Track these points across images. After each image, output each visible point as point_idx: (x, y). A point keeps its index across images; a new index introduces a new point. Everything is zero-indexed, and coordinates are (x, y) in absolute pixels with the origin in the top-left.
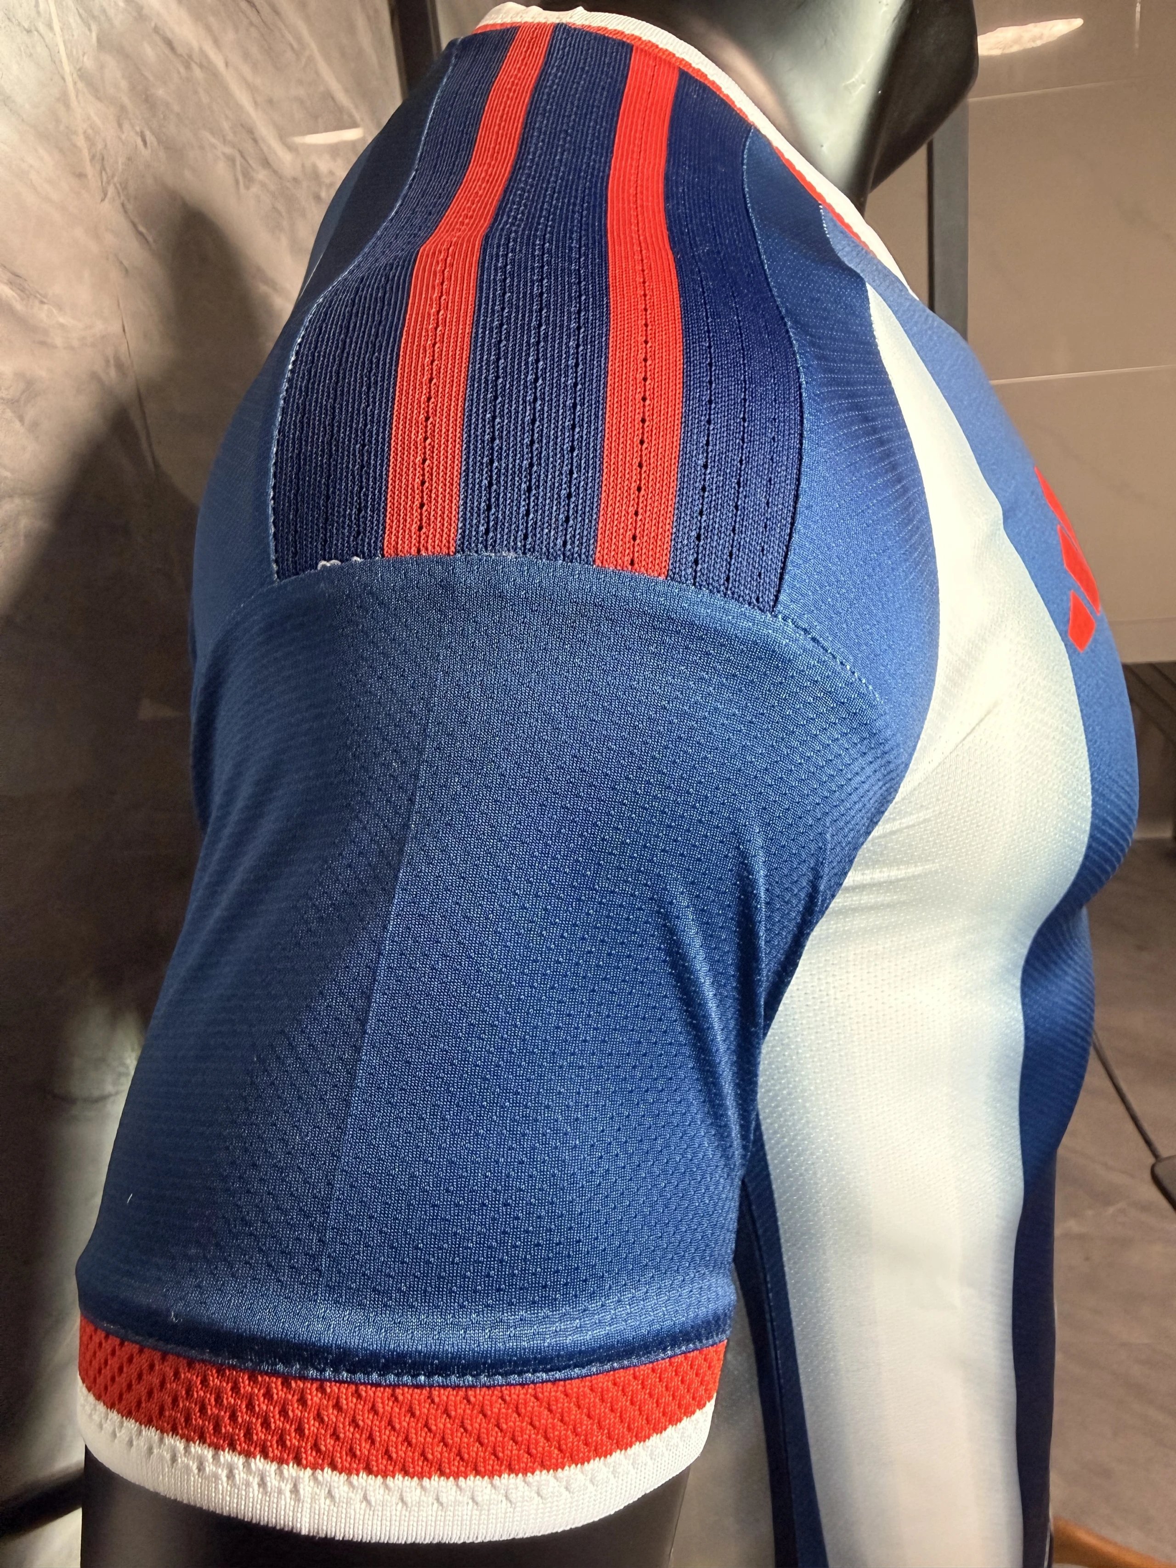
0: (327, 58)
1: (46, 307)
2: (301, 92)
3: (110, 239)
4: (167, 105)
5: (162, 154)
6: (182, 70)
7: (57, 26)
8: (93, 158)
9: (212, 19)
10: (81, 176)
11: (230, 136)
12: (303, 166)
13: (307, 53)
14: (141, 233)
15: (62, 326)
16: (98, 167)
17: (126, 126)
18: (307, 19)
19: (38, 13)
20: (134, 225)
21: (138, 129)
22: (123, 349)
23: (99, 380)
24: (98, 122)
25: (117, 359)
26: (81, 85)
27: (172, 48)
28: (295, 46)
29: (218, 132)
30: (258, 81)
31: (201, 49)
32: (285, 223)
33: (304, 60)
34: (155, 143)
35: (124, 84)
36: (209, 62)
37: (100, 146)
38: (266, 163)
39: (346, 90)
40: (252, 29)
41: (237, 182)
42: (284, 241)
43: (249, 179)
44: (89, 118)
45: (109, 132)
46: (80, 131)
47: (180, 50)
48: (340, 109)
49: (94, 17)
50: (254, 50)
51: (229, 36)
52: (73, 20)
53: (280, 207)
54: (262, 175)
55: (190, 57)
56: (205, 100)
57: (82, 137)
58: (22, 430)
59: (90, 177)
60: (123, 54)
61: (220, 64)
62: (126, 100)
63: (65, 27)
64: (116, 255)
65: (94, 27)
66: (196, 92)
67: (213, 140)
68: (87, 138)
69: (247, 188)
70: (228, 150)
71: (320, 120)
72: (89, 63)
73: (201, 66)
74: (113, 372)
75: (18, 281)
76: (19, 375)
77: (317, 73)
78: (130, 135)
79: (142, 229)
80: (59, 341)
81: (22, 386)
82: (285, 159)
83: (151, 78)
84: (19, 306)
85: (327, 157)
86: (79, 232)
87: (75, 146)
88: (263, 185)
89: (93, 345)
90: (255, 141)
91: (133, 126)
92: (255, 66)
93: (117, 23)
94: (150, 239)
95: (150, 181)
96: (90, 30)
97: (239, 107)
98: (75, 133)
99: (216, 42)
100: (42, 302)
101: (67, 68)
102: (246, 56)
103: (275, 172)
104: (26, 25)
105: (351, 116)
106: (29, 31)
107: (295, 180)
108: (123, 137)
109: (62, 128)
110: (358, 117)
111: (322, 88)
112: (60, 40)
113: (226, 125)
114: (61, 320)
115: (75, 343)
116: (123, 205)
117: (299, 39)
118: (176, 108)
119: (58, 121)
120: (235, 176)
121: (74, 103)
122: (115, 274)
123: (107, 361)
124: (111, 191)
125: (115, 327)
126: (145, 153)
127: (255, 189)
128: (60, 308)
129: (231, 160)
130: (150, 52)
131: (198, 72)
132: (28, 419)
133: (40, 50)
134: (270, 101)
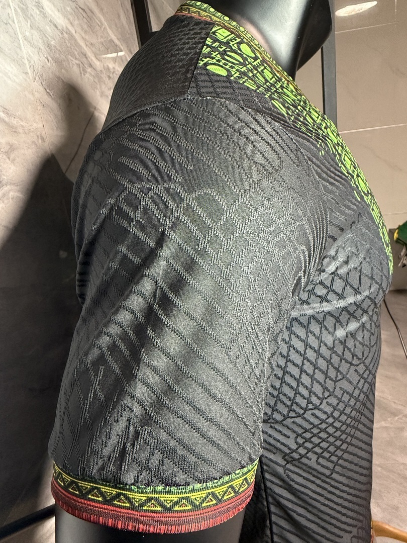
0: (110, 28)
1: (16, 119)
2: (102, 40)
3: (37, 94)
4: (55, 47)
5: (54, 64)
6: (60, 35)
7: (16, 21)
8: (30, 67)
9: (70, 16)
10: (27, 73)
11: (78, 57)
12: (104, 66)
13: (103, 27)
14: (48, 92)
15: (22, 125)
16: (32, 70)
17: (41, 55)
18: (104, 15)
19: (9, 17)
20: (46, 90)
21: (46, 56)
22: (44, 133)
23: (36, 144)
24: (32, 55)
25: (41, 136)
26: (25, 42)
27: (57, 27)
28: (99, 23)
29: (73, 55)
30: (87, 37)
31: (66, 27)
32: (98, 87)
33: (103, 29)
34: (52, 61)
35: (40, 41)
36: (69, 31)
37: (32, 63)
38: (91, 66)
39: (118, 39)
40: (84, 19)
41: (81, 73)
42: (98, 92)
43: (85, 72)
44: (28, 52)
45: (36, 58)
46: (26, 58)
47: (59, 28)
48: (116, 46)
49: (29, 18)
50: (85, 27)
51: (76, 22)
52: (21, 19)
53: (97, 81)
54: (89, 70)
55: (63, 30)
56: (69, 45)
57: (26, 60)
58: (9, 162)
59: (29, 73)
60: (39, 29)
61: (73, 32)
62: (41, 47)
63: (19, 22)
64: (39, 100)
65: (29, 21)
66: (65, 42)
67: (72, 58)
68: (28, 60)
69: (85, 75)
70: (77, 62)
71: (109, 50)
72: (27, 34)
73: (67, 33)
74: (40, 141)
75: (7, 111)
76: (8, 143)
77: (108, 33)
78: (43, 58)
79: (48, 91)
80: (21, 131)
81: (9, 147)
82: (98, 64)
83: (49, 38)
84: (7, 119)
85: (112, 62)
86: (26, 93)
87: (24, 63)
88: (91, 74)
89: (33, 132)
90: (86, 58)
91: (44, 55)
92: (86, 32)
93: (37, 19)
94: (51, 94)
95: (50, 74)
96: (27, 22)
97: (80, 46)
98: (24, 58)
99: (71, 24)
100: (15, 118)
101: (20, 36)
102: (83, 29)
103: (94, 68)
104: (5, 22)
105: (120, 48)
106: (6, 24)
107: (101, 71)
108: (41, 59)
109: (19, 57)
110: (123, 49)
111: (109, 39)
112: (17, 26)
113: (76, 53)
114: (22, 123)
115: (26, 131)
116: (41, 83)
117: (101, 22)
118: (59, 48)
119: (18, 55)
120: (80, 71)
121: (23, 48)
122: (40, 107)
123: (38, 137)
124: (37, 78)
125: (41, 125)
126: (49, 64)
127: (87, 75)
128: (21, 119)
129: (78, 65)
130: (49, 29)
131: (65, 35)
132: (11, 158)
133: (11, 30)
134: (92, 44)
